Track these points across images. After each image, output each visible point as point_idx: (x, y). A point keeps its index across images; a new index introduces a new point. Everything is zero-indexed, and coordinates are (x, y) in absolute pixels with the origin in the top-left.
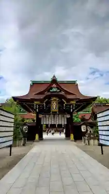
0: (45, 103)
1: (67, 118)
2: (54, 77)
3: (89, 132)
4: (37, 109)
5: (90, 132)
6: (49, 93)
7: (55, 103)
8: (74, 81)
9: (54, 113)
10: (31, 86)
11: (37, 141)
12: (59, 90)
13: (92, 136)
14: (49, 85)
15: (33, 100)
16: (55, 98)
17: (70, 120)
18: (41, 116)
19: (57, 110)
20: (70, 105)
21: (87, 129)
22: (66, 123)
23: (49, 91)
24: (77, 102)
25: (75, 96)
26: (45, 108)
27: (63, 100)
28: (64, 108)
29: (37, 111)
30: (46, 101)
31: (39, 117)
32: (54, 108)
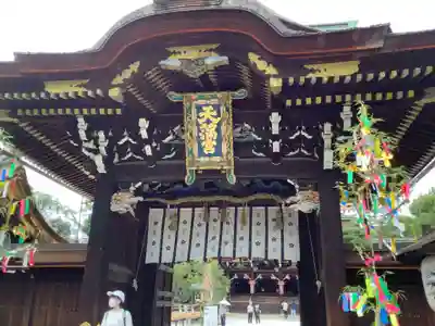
1: (301, 213)
4: (96, 152)
7: (208, 112)
9: (210, 187)
16: (192, 53)
17: (318, 231)
18: (124, 202)
22: (293, 255)
24: (363, 69)
26: (148, 150)
27: (253, 57)
28: (276, 147)
29: (101, 169)
30: (127, 74)
31: (114, 208)
32: (209, 147)
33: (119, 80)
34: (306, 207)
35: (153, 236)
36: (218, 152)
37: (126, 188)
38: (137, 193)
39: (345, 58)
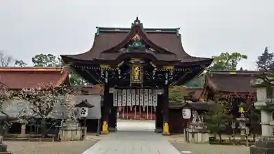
0: (120, 68)
1: (158, 95)
2: (137, 20)
3: (194, 121)
4: (105, 76)
5: (197, 120)
6: (127, 51)
7: (137, 69)
8: (175, 30)
9: (136, 87)
10: (96, 36)
11: (105, 134)
12: (144, 46)
13: (199, 127)
14: (127, 34)
15: (97, 63)
16: (137, 60)
17: (161, 99)
18: (112, 90)
19: (140, 81)
20: (164, 73)
21: (192, 115)
22: (155, 104)
23: (126, 47)
24: (176, 67)
25: (173, 56)
26: (120, 77)
27: (151, 63)
28: (154, 78)
29: (107, 81)
30: (121, 64)
31: (110, 92)
32: (136, 77)
33: (119, 65)
34: (160, 93)
35: (115, 99)
36: (139, 79)
37: (113, 86)
38: (116, 88)
39: (171, 65)
